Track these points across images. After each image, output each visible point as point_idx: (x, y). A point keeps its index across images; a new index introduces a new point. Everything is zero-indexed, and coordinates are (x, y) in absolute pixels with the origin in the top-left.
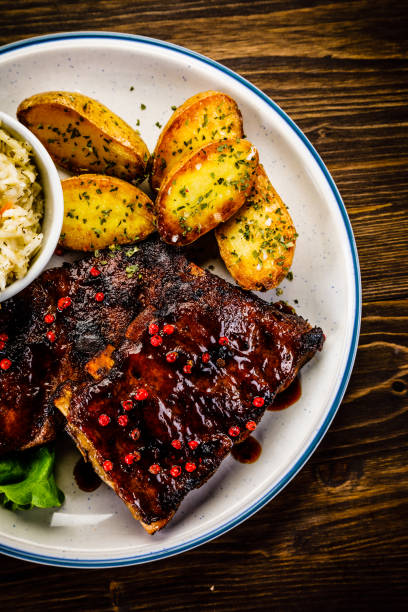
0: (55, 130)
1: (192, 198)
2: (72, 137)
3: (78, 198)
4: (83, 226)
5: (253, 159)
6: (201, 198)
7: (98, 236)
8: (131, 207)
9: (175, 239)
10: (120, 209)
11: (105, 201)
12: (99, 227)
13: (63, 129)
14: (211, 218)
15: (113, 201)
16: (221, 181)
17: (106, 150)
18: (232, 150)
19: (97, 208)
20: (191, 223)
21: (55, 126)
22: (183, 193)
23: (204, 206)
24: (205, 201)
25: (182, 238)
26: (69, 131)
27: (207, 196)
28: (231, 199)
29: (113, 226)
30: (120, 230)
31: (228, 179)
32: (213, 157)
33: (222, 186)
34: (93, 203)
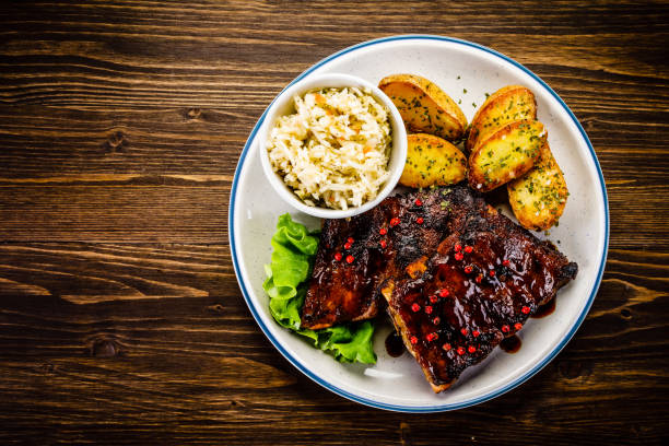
0: (403, 101)
1: (495, 159)
2: (415, 107)
3: (414, 150)
4: (414, 169)
5: (543, 136)
6: (502, 160)
7: (424, 178)
8: (450, 160)
9: (479, 186)
10: (442, 161)
11: (432, 154)
12: (425, 172)
13: (409, 101)
14: (507, 175)
15: (438, 154)
16: (518, 149)
17: (438, 118)
18: (529, 128)
19: (426, 158)
20: (492, 177)
21: (404, 97)
22: (490, 154)
23: (503, 165)
24: (504, 162)
25: (484, 186)
26: (413, 102)
27: (506, 158)
28: (523, 163)
29: (435, 172)
30: (440, 176)
31: (523, 148)
32: (515, 132)
33: (518, 153)
34: (424, 155)
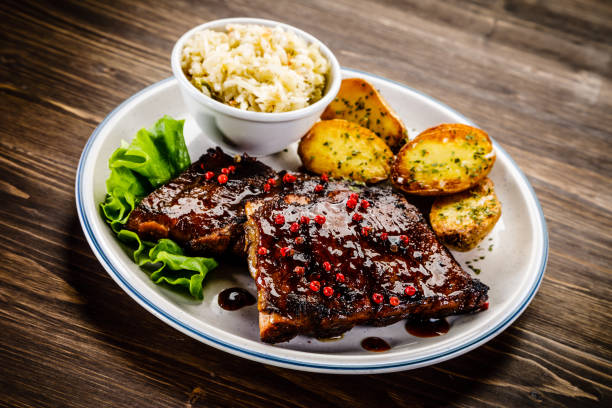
0: (346, 103)
1: (428, 161)
2: (357, 110)
3: (339, 136)
4: (332, 156)
5: (490, 159)
6: (436, 165)
7: (339, 167)
8: (377, 156)
9: (400, 180)
10: (367, 154)
11: (358, 145)
12: (343, 160)
13: (353, 103)
14: (436, 183)
15: (365, 147)
16: (457, 161)
17: (378, 122)
18: (476, 144)
19: (351, 147)
20: (419, 178)
21: (347, 99)
22: (424, 153)
23: (435, 172)
24: (437, 168)
25: (405, 183)
26: (357, 104)
27: (441, 166)
28: (459, 178)
29: (355, 165)
30: (359, 169)
31: (464, 163)
32: (460, 142)
33: (456, 165)
34: (349, 144)
